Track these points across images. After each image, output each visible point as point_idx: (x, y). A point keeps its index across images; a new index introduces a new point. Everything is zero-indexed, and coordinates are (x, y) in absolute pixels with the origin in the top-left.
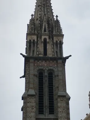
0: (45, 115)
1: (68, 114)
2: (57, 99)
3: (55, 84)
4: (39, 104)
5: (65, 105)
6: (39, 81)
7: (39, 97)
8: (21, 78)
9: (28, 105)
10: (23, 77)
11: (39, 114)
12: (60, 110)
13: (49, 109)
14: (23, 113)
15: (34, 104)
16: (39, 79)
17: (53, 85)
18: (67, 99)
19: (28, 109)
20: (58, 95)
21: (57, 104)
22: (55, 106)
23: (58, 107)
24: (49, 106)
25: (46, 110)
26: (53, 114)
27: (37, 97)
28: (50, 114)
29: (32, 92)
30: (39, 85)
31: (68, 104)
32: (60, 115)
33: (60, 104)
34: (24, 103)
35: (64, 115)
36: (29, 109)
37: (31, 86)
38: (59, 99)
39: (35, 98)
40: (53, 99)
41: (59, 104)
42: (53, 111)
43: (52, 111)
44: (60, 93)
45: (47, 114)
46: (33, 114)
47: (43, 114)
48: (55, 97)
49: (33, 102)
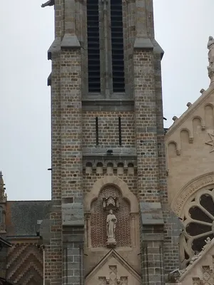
0: (104, 94)
1: (158, 90)
2: (131, 57)
3: (128, 20)
4: (89, 68)
5: (150, 69)
6: (88, 13)
7: (89, 51)
8: (43, 6)
9: (64, 70)
10: (50, 4)
11: (90, 91)
12: (138, 81)
13: (114, 80)
14: (52, 89)
15: (77, 69)
16: (88, 7)
17: (121, 24)
18: (155, 55)
19: (63, 80)
20: (135, 46)
21: (132, 68)
22: (127, 72)
23: (133, 74)
24: (114, 73)
25: (107, 82)
26: (124, 91)
27: (85, 52)
28: (115, 91)
29: (72, 40)
30: (88, 23)
31: (157, 67)
32: (138, 94)
33: (139, 68)
34: (54, 66)
35: (149, 93)
36: (66, 81)
37: (70, 25)
38: (136, 57)
39: (80, 53)
40: (122, 57)
41: (137, 69)
42: (123, 85)
43: (119, 85)
44: (139, 43)
45: (108, 92)
46: (75, 93)
47: (99, 91)
48: (127, 52)
49: (76, 65)
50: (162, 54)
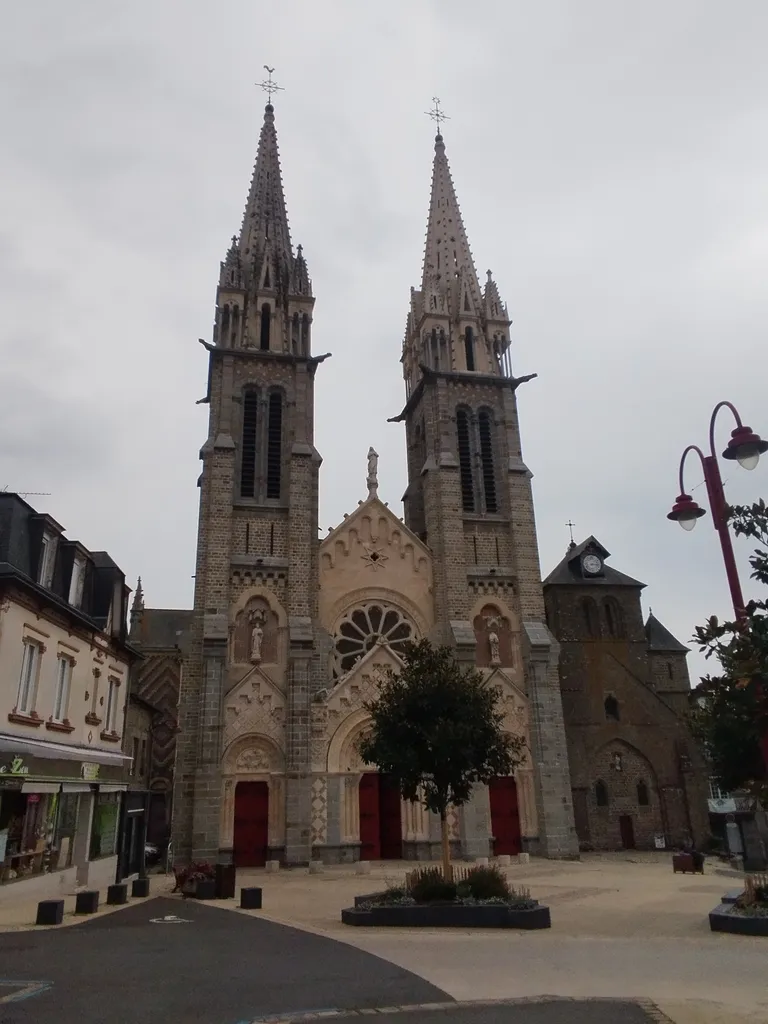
0: (257, 499)
1: (315, 499)
2: (288, 462)
3: (287, 423)
4: (243, 471)
5: (307, 476)
6: (246, 414)
7: (244, 453)
8: (198, 402)
9: (216, 471)
10: (205, 401)
11: (242, 495)
12: (294, 488)
13: (269, 485)
14: (202, 491)
15: (231, 472)
16: (246, 408)
17: (279, 428)
18: (313, 461)
19: (213, 482)
20: (293, 451)
21: (289, 476)
22: (283, 480)
23: (291, 482)
24: (269, 479)
25: (261, 487)
26: (278, 497)
27: (239, 454)
28: (269, 497)
29: (226, 441)
30: (245, 425)
31: (315, 475)
32: (293, 501)
33: (296, 473)
34: (205, 466)
35: (305, 500)
36: (217, 483)
37: (225, 425)
38: (293, 462)
39: (234, 455)
40: (279, 462)
41: (294, 476)
42: (278, 492)
43: (274, 490)
44: (298, 448)
45: (261, 497)
46: (226, 496)
47: (252, 495)
48: (284, 458)
49: (229, 466)
50: (321, 461)
